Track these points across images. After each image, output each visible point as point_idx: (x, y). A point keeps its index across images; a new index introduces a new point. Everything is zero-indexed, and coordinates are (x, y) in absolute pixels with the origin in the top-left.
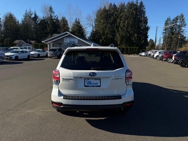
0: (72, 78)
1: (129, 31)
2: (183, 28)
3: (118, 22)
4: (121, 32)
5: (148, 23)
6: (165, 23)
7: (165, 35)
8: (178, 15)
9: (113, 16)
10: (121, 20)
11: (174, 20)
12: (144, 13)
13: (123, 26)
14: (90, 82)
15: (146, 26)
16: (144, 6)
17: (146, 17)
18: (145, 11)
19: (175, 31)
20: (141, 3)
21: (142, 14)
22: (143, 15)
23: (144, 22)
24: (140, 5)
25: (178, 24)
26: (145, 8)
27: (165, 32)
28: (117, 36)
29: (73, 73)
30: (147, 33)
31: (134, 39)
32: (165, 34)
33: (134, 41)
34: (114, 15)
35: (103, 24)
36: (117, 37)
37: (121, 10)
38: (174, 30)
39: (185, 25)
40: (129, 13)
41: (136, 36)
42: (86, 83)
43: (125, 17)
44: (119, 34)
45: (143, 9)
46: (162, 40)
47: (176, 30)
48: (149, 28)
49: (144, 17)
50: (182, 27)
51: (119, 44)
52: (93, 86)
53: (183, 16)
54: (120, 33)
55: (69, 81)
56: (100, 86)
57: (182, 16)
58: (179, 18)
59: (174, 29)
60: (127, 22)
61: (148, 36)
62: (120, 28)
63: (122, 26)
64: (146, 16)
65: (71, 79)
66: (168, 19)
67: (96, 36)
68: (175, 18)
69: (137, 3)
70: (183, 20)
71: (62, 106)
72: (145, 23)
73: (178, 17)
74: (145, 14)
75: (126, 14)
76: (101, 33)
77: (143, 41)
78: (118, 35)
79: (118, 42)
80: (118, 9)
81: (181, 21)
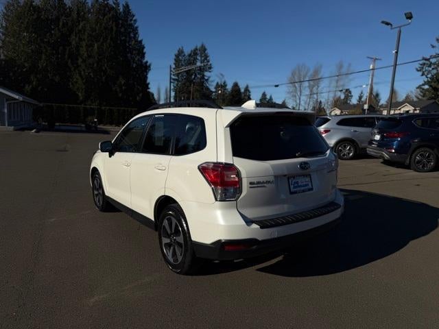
0: (272, 179)
1: (104, 68)
2: (207, 74)
3: (74, 43)
4: (84, 70)
5: (146, 56)
6: (175, 60)
7: (177, 85)
8: (197, 47)
9: (58, 26)
10: (81, 40)
11: (190, 55)
12: (135, 30)
13: (88, 55)
14: (297, 183)
15: (142, 62)
16: (134, 16)
17: (141, 42)
18: (137, 28)
19: (194, 79)
20: (127, 7)
21: (130, 32)
22: (132, 35)
23: (137, 52)
24: (124, 11)
25: (199, 64)
26: (135, 20)
27: (177, 78)
28: (75, 80)
29: (273, 167)
30: (146, 78)
31: (118, 90)
32: (176, 82)
33: (120, 95)
34: (61, 24)
35: (28, 42)
36: (76, 82)
37: (78, 13)
38: (193, 77)
39: (210, 68)
40: (101, 25)
41: (123, 83)
42: (292, 187)
43: (91, 33)
44: (80, 74)
45: (132, 22)
46: (173, 94)
47: (196, 76)
48: (149, 66)
49: (136, 41)
50: (206, 71)
51: (81, 98)
52: (303, 191)
53: (205, 50)
54: (83, 73)
55: (265, 186)
56: (312, 189)
57: (203, 49)
58: (198, 52)
59: (192, 75)
60: (98, 48)
61: (149, 84)
62: (80, 60)
63: (85, 55)
64: (139, 39)
65: (268, 182)
66: (180, 52)
67: (11, 74)
68: (191, 51)
69: (118, 5)
70: (206, 57)
71: (254, 247)
72: (138, 54)
73: (196, 49)
74: (137, 33)
75: (94, 26)
76: (25, 67)
77: (141, 95)
78: (78, 76)
79: (80, 94)
80: (70, 11)
81: (203, 58)
